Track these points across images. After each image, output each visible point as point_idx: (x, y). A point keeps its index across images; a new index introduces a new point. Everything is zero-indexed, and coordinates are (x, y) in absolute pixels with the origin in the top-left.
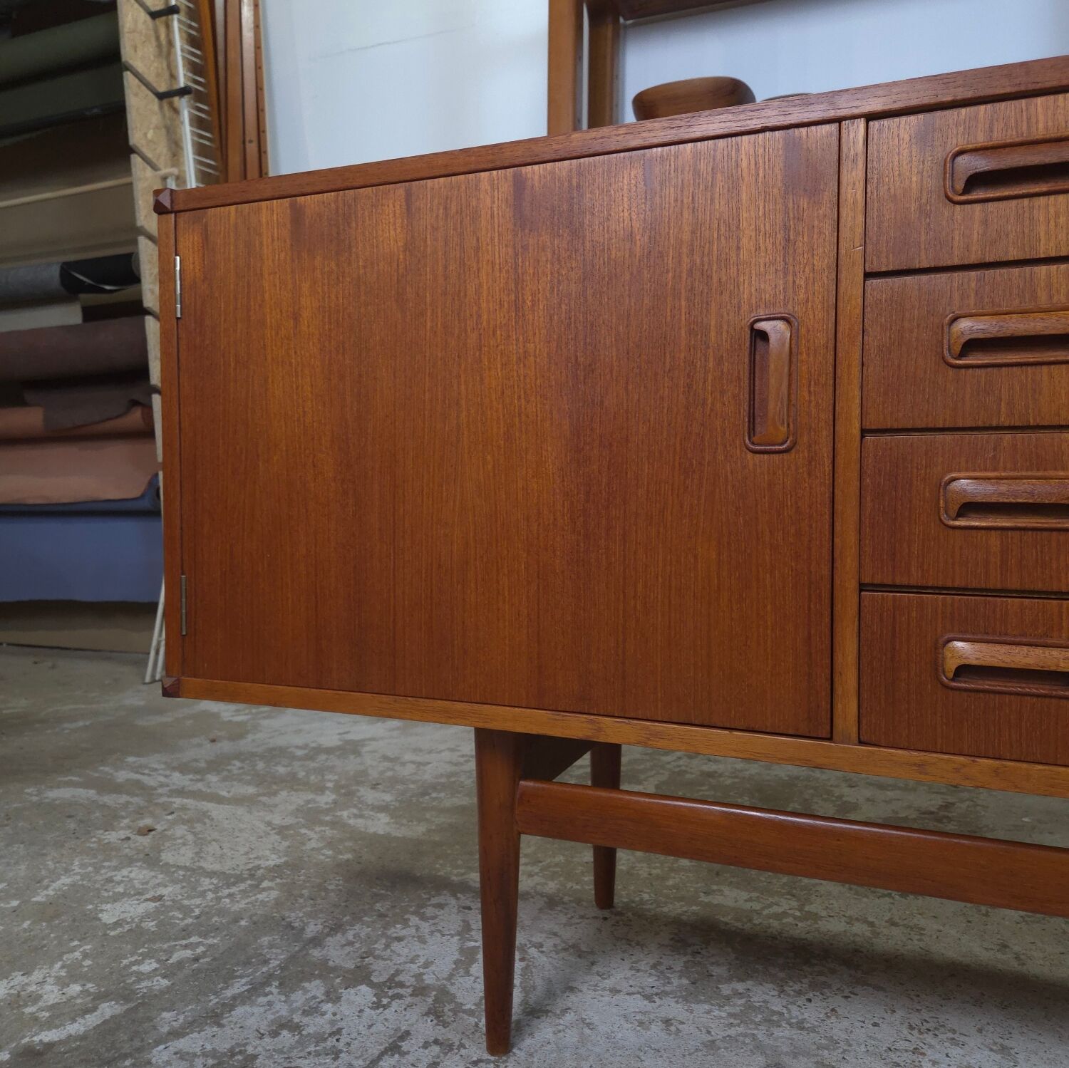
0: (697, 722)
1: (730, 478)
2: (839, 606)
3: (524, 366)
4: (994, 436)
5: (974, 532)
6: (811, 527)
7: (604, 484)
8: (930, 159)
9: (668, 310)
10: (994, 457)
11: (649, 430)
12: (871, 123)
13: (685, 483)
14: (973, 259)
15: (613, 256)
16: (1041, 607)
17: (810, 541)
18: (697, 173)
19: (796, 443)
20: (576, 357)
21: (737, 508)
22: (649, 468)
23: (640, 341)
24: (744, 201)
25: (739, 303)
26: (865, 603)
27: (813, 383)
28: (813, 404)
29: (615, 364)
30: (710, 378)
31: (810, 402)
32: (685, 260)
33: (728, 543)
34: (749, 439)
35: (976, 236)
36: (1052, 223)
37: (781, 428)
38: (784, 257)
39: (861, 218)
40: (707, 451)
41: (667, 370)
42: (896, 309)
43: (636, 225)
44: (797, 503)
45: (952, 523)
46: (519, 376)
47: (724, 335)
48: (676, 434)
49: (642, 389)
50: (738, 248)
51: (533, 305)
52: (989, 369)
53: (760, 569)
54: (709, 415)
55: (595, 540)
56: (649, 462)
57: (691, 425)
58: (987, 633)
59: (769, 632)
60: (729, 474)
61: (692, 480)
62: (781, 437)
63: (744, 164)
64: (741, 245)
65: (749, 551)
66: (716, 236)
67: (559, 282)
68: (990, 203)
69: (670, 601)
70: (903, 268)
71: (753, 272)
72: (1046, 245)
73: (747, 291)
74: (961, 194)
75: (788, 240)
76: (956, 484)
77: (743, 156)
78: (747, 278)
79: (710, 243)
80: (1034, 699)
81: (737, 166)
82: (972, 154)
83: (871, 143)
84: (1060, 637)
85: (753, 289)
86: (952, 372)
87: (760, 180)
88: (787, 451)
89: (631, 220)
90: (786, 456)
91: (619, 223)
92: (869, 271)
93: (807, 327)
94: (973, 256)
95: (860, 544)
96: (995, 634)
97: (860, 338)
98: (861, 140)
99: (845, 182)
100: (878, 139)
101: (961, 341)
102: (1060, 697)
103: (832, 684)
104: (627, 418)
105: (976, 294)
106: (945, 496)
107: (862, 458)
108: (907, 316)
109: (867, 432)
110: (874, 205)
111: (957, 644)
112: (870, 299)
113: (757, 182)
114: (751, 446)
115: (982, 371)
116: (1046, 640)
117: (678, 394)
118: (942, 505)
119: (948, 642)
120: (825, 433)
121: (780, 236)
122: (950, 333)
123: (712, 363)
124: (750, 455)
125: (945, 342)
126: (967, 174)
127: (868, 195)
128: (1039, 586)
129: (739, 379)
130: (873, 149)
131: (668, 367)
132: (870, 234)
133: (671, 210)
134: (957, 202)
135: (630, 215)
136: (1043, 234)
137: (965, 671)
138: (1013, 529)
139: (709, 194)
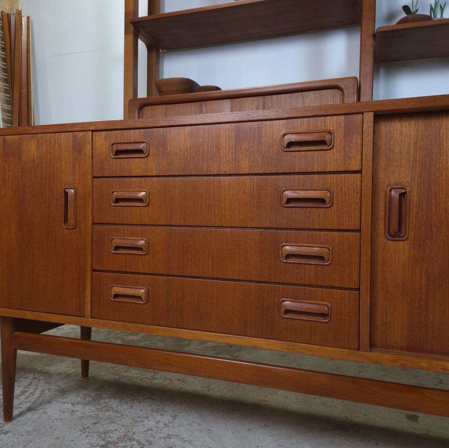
1: (60, 236)
2: (86, 276)
3: (6, 198)
4: (123, 227)
5: (119, 255)
6: (80, 252)
7: (27, 237)
8: (107, 144)
9: (44, 184)
10: (123, 233)
11: (39, 220)
12: (93, 133)
13: (48, 237)
14: (118, 175)
15: (29, 166)
17: (80, 256)
18: (51, 142)
19: (76, 226)
20: (20, 196)
21: (61, 246)
22: (39, 232)
23: (36, 192)
24: (62, 152)
25: (62, 183)
26: (93, 275)
28: (80, 215)
29: (30, 199)
30: (55, 205)
31: (80, 214)
32: (48, 169)
33: (59, 256)
34: (64, 225)
35: (118, 168)
36: (135, 166)
37: (72, 222)
38: (73, 170)
39: (91, 161)
40: (54, 228)
42: (100, 188)
43: (36, 156)
44: (76, 245)
45: (113, 252)
46: (4, 201)
47: (58, 193)
48: (46, 222)
49: (37, 207)
50: (61, 166)
51: (8, 179)
52: (122, 207)
53: (67, 264)
54: (54, 217)
55: (25, 254)
57: (50, 219)
58: (122, 285)
59: (69, 284)
61: (50, 236)
62: (71, 225)
63: (62, 141)
65: (64, 259)
66: (55, 162)
67: (15, 173)
68: (122, 159)
69: (44, 274)
70: (102, 176)
71: (65, 174)
72: (134, 172)
73: (63, 179)
74: (114, 156)
75: (73, 165)
76: (114, 240)
77: (62, 139)
78: (63, 175)
79: (54, 164)
80: (132, 304)
81: (61, 142)
82: (116, 144)
83: (93, 138)
84: (138, 286)
85: (65, 179)
86: (113, 207)
87: (66, 146)
88: (74, 229)
89: (34, 155)
90: (74, 230)
91: (31, 155)
92: (94, 176)
93: (79, 192)
94: (118, 174)
95: (92, 257)
96: (123, 285)
97: (91, 196)
98: (90, 137)
99: (86, 149)
100: (95, 137)
101: (115, 198)
102: (138, 303)
103: (85, 300)
104: (33, 217)
105: (119, 185)
106: (111, 244)
107: (92, 232)
108: (103, 190)
109: (94, 224)
110: (94, 157)
111: (115, 288)
112: (94, 184)
113: (66, 147)
114: (64, 227)
115: (120, 207)
116: (135, 287)
117: (46, 210)
118: (111, 246)
119: (112, 287)
120: (83, 223)
121: (72, 163)
122: (112, 196)
123: (55, 201)
124: (65, 229)
125: (111, 198)
126: (115, 150)
127: (93, 154)
128: (133, 271)
129: (62, 206)
130: (94, 140)
131: (44, 201)
132: (94, 165)
133: (44, 153)
134: (114, 158)
135: (34, 153)
136: (133, 169)
137: (116, 296)
138: (128, 254)
139: (54, 149)
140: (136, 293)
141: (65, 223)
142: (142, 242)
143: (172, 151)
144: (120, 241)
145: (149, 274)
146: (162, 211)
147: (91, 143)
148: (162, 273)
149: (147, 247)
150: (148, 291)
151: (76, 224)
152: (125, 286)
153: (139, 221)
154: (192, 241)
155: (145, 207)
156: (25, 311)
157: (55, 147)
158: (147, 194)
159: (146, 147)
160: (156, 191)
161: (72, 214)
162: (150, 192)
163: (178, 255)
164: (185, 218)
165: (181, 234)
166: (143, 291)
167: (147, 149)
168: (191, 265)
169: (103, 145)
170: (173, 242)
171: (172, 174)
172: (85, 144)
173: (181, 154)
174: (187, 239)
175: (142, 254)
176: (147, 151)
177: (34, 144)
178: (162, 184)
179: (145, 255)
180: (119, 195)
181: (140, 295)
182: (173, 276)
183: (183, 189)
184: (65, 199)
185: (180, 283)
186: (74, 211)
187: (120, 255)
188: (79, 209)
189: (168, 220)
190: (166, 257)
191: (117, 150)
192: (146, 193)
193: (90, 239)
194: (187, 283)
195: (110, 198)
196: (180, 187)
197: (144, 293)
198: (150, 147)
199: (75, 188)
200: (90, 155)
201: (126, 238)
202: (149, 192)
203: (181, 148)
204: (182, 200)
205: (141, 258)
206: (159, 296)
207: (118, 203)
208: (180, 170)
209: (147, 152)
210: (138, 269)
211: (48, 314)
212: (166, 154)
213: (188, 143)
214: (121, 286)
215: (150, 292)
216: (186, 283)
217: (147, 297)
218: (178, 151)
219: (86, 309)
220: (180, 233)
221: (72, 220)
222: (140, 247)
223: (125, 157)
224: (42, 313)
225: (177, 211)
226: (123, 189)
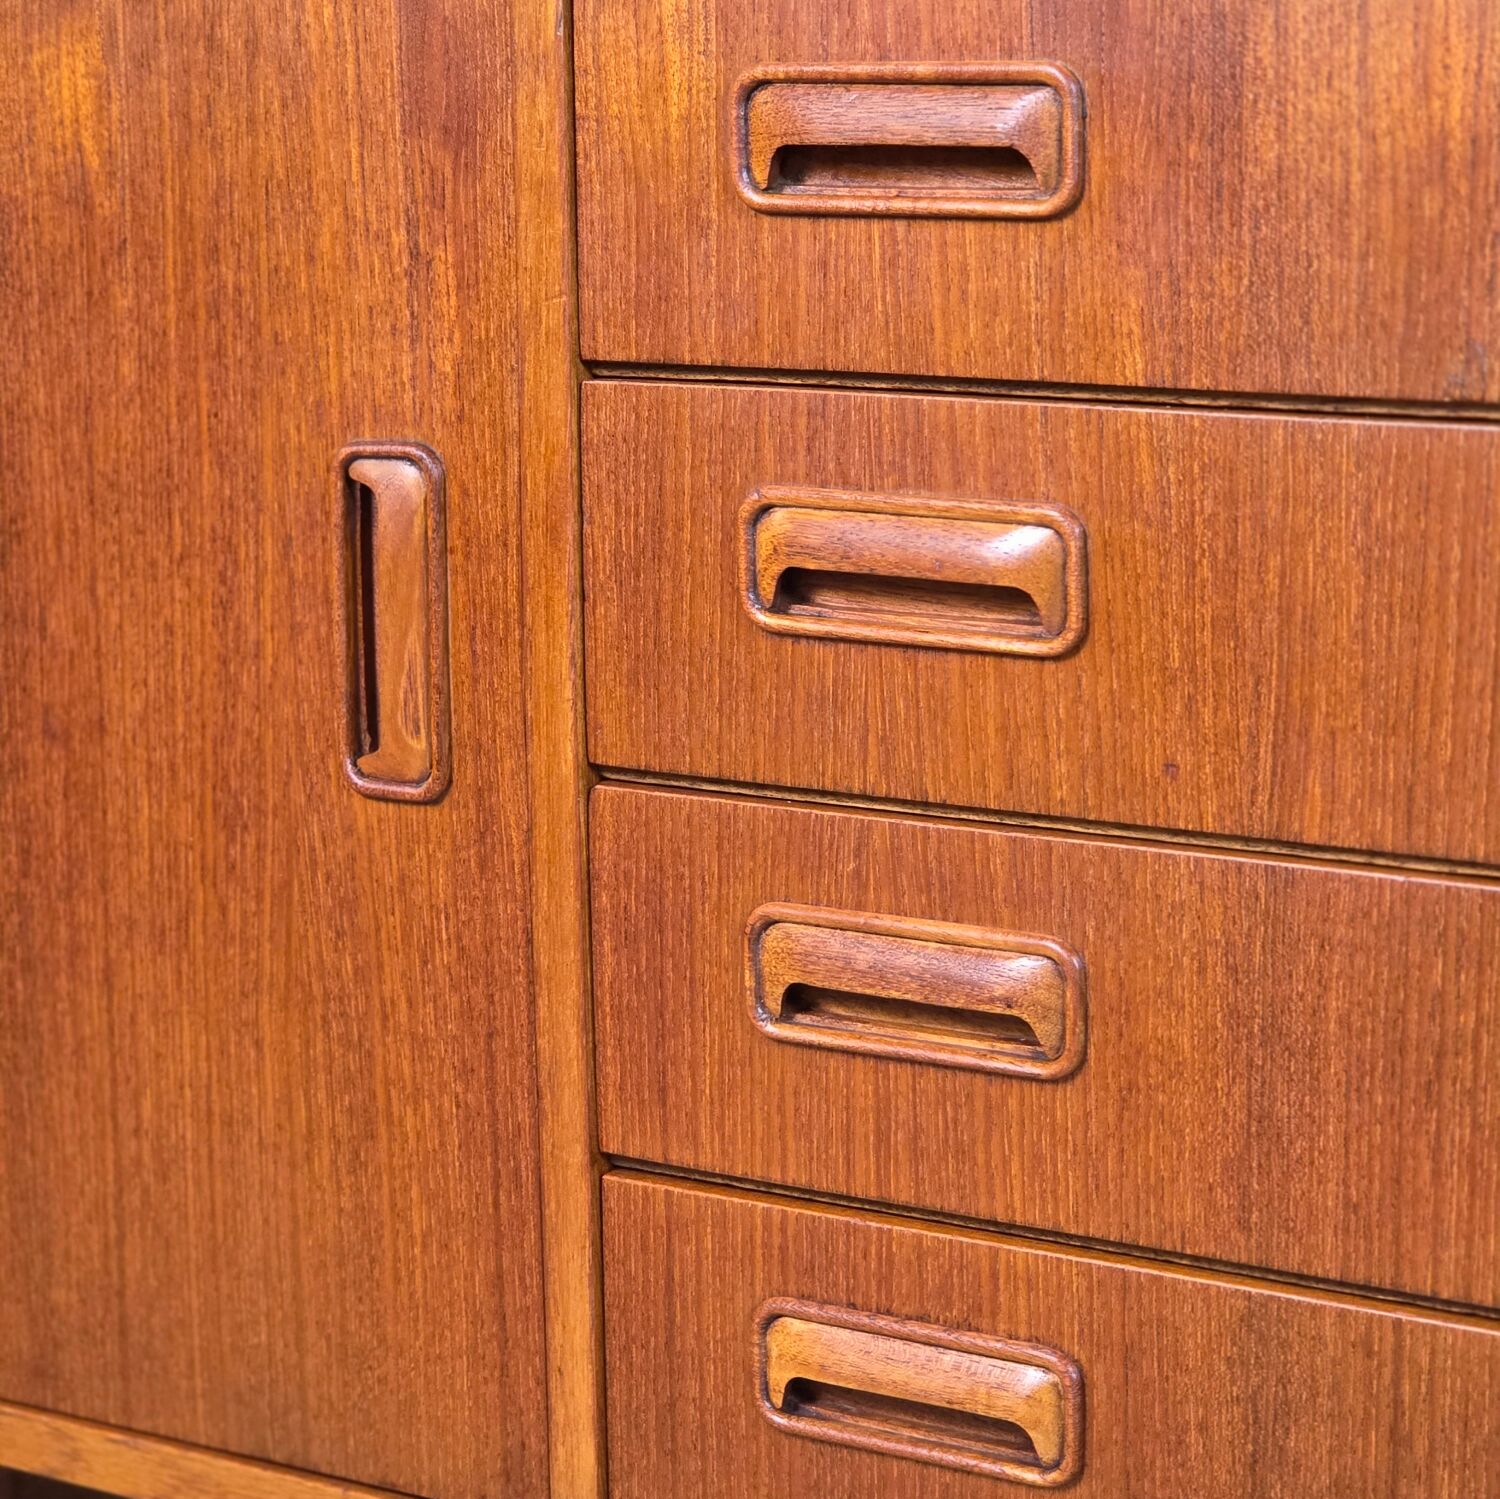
0: (278, 1457)
1: (321, 855)
2: (553, 1205)
5: (822, 1056)
6: (491, 1000)
7: (58, 833)
8: (703, 85)
9: (173, 401)
10: (857, 872)
11: (147, 705)
13: (227, 855)
14: (802, 360)
15: (46, 240)
16: (956, 1254)
17: (491, 1036)
19: (450, 782)
21: (337, 933)
22: (150, 807)
23: (116, 472)
24: (318, 138)
25: (320, 402)
26: (612, 1202)
27: (478, 632)
28: (482, 686)
29: (66, 524)
30: (269, 590)
31: (476, 682)
32: (201, 275)
33: (324, 1018)
34: (348, 769)
35: (803, 303)
36: (955, 294)
37: (413, 743)
38: (409, 296)
40: (270, 776)
41: (177, 555)
42: (647, 462)
43: (94, 162)
44: (459, 938)
45: (771, 1029)
48: (204, 726)
49: (127, 597)
50: (311, 259)
52: (842, 647)
53: (393, 1093)
54: (271, 687)
55: (46, 976)
56: (150, 791)
57: (234, 706)
58: (852, 1306)
59: (417, 1251)
60: (318, 845)
61: (243, 846)
62: (414, 774)
64: (316, 253)
65: (367, 1045)
66: (262, 218)
68: (832, 222)
69: (211, 1152)
70: (658, 357)
71: (345, 325)
72: (947, 344)
73: (334, 373)
74: (766, 190)
75: (415, 254)
76: (773, 931)
77: (310, 19)
78: (332, 339)
79: (251, 236)
80: (948, 1477)
81: (299, 42)
82: (786, 90)
83: (578, 25)
84: (994, 1332)
85: (347, 371)
86: (764, 644)
87: (351, 87)
88: (434, 801)
89: (80, 148)
90: (433, 813)
91: (54, 151)
92: (587, 355)
93: (465, 493)
94: (801, 351)
95: (593, 1051)
96: (866, 1308)
97: (570, 530)
98: (552, 19)
99: (522, 120)
100: (596, 17)
101: (777, 569)
102: (997, 1479)
103: (547, 1395)
104: (99, 669)
105: (809, 449)
106: (755, 960)
107: (588, 841)
108: (669, 484)
109: (597, 772)
110: (592, 187)
111: (797, 1325)
112: (593, 433)
113: (343, 92)
114: (355, 779)
115: (830, 648)
116: (967, 1338)
117: (203, 622)
118: (749, 982)
119: (774, 1317)
120: (509, 764)
121: (399, 238)
122: (752, 543)
123: (270, 552)
124: (357, 800)
125: (743, 565)
126: (778, 143)
127: (580, 162)
128: (952, 1203)
129: (328, 602)
130: (583, 41)
131: (178, 549)
132: (586, 260)
133: (166, 136)
134: (762, 211)
135: (76, 133)
136: (937, 313)
137: (802, 1394)
138: (900, 1060)
139: (243, 106)
140: (982, 1397)
141: (357, 752)
142: (1024, 967)
143: (1297, 171)
144: (835, 943)
145: (1087, 1244)
146: (1207, 715)
147: (556, 69)
148: (1207, 1249)
149: (1070, 1013)
150: (1083, 1387)
151: (444, 760)
152: (881, 1322)
153: (995, 781)
154: (1479, 998)
155: (1050, 666)
156: (72, 1427)
157: (252, 88)
158: (1065, 552)
159: (1049, 126)
160: (1148, 522)
161: (411, 682)
162: (1092, 529)
163: (1348, 1112)
164: (1410, 790)
165: (1376, 930)
166: (1032, 1377)
167: (1060, 141)
168: (1471, 1207)
169: (661, 88)
170: (1301, 997)
171: (1302, 379)
172: (513, 78)
173: (1386, 202)
174: (1437, 978)
175: (1029, 1068)
176: (1061, 160)
177: (71, 54)
178: (1202, 469)
179: (1054, 1081)
180: (814, 539)
181: (1019, 1415)
182: (1301, 1280)
183: (1400, 527)
184: (348, 540)
185: (1369, 1354)
186: (427, 657)
187: (834, 1061)
188: (473, 639)
189: (1262, 798)
190: (1242, 1116)
191: (795, 141)
192: (1057, 545)
193: (571, 904)
194: (1433, 1353)
195: (735, 561)
196: (1369, 508)
197: (1049, 1398)
198: (1093, 130)
199: (431, 453)
200: (558, 169)
201: (887, 921)
202: (1085, 536)
203: (1385, 147)
204: (1391, 624)
205: (1013, 1103)
206: (1180, 1443)
207: (804, 600)
208: (1373, 357)
209: (1060, 173)
210: (991, 1195)
211: (255, 1471)
212: (1237, 195)
213: (1446, 107)
214: (845, 1315)
215: (1098, 1397)
216: (1425, 1361)
217: (1071, 1436)
218: (1357, 177)
219: (559, 1466)
220: (1367, 915)
221: (418, 731)
222: (1015, 1012)
223: (867, 205)
224: (207, 1458)
225: (1339, 724)
226: (846, 484)
